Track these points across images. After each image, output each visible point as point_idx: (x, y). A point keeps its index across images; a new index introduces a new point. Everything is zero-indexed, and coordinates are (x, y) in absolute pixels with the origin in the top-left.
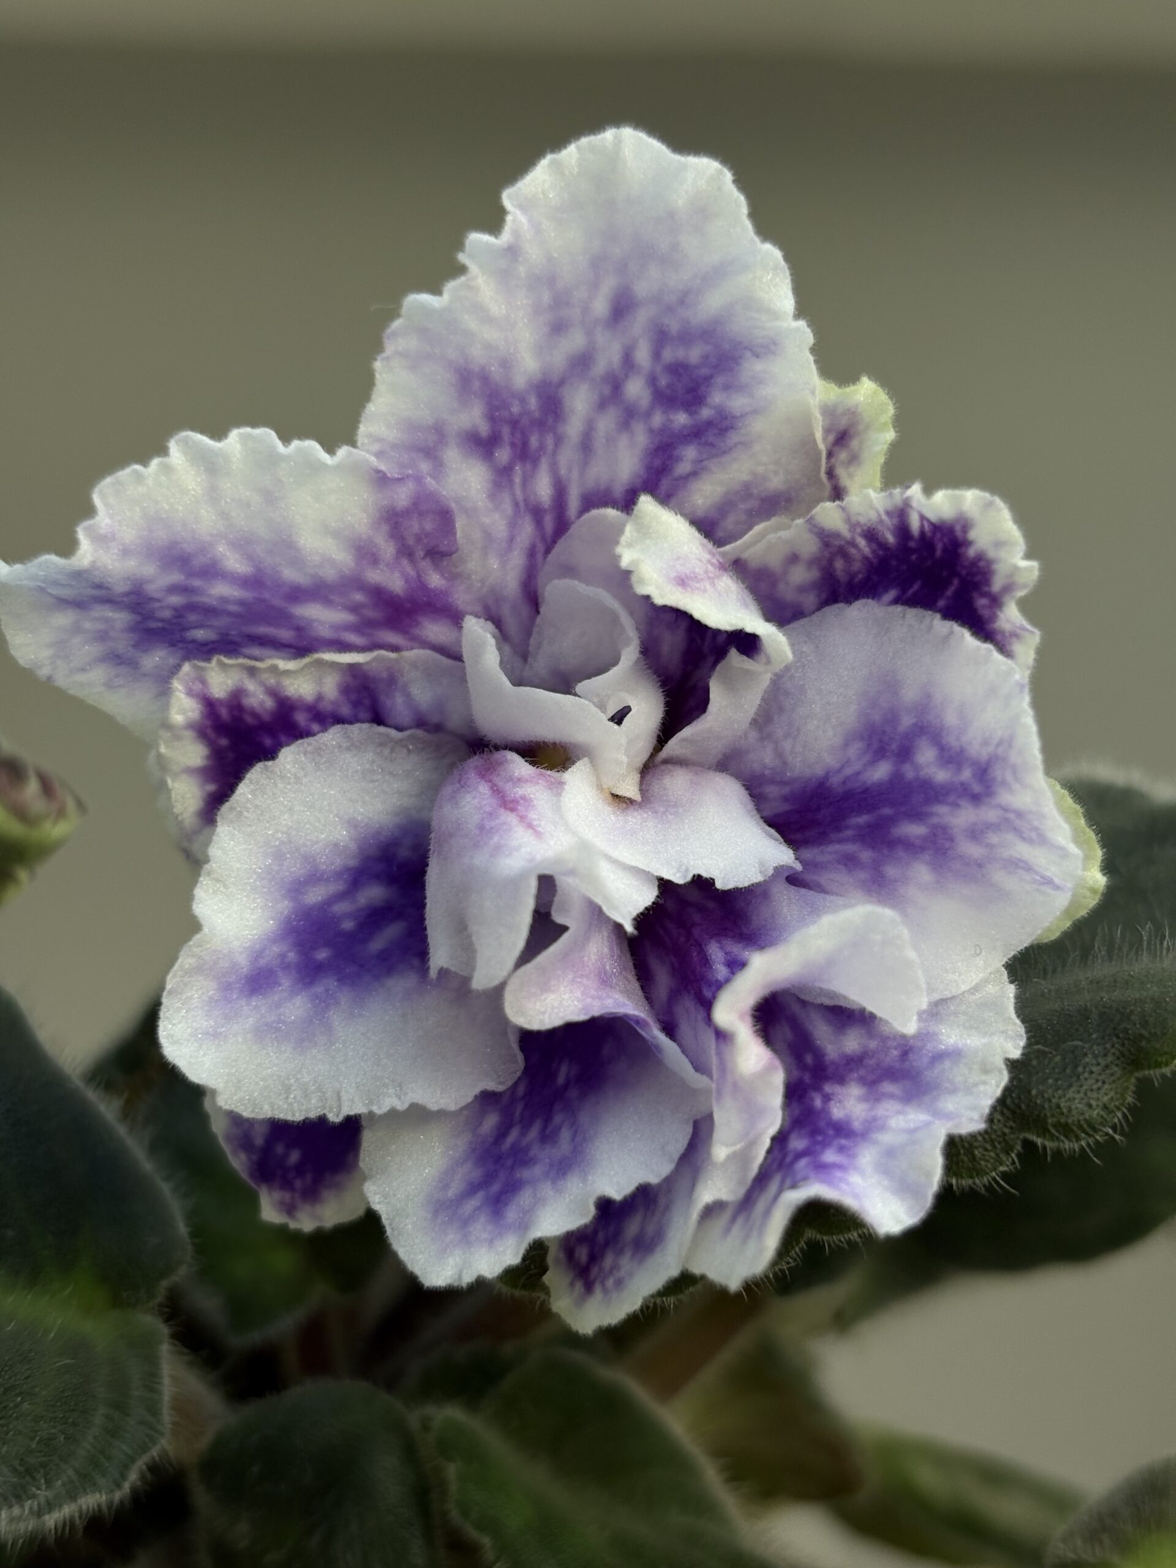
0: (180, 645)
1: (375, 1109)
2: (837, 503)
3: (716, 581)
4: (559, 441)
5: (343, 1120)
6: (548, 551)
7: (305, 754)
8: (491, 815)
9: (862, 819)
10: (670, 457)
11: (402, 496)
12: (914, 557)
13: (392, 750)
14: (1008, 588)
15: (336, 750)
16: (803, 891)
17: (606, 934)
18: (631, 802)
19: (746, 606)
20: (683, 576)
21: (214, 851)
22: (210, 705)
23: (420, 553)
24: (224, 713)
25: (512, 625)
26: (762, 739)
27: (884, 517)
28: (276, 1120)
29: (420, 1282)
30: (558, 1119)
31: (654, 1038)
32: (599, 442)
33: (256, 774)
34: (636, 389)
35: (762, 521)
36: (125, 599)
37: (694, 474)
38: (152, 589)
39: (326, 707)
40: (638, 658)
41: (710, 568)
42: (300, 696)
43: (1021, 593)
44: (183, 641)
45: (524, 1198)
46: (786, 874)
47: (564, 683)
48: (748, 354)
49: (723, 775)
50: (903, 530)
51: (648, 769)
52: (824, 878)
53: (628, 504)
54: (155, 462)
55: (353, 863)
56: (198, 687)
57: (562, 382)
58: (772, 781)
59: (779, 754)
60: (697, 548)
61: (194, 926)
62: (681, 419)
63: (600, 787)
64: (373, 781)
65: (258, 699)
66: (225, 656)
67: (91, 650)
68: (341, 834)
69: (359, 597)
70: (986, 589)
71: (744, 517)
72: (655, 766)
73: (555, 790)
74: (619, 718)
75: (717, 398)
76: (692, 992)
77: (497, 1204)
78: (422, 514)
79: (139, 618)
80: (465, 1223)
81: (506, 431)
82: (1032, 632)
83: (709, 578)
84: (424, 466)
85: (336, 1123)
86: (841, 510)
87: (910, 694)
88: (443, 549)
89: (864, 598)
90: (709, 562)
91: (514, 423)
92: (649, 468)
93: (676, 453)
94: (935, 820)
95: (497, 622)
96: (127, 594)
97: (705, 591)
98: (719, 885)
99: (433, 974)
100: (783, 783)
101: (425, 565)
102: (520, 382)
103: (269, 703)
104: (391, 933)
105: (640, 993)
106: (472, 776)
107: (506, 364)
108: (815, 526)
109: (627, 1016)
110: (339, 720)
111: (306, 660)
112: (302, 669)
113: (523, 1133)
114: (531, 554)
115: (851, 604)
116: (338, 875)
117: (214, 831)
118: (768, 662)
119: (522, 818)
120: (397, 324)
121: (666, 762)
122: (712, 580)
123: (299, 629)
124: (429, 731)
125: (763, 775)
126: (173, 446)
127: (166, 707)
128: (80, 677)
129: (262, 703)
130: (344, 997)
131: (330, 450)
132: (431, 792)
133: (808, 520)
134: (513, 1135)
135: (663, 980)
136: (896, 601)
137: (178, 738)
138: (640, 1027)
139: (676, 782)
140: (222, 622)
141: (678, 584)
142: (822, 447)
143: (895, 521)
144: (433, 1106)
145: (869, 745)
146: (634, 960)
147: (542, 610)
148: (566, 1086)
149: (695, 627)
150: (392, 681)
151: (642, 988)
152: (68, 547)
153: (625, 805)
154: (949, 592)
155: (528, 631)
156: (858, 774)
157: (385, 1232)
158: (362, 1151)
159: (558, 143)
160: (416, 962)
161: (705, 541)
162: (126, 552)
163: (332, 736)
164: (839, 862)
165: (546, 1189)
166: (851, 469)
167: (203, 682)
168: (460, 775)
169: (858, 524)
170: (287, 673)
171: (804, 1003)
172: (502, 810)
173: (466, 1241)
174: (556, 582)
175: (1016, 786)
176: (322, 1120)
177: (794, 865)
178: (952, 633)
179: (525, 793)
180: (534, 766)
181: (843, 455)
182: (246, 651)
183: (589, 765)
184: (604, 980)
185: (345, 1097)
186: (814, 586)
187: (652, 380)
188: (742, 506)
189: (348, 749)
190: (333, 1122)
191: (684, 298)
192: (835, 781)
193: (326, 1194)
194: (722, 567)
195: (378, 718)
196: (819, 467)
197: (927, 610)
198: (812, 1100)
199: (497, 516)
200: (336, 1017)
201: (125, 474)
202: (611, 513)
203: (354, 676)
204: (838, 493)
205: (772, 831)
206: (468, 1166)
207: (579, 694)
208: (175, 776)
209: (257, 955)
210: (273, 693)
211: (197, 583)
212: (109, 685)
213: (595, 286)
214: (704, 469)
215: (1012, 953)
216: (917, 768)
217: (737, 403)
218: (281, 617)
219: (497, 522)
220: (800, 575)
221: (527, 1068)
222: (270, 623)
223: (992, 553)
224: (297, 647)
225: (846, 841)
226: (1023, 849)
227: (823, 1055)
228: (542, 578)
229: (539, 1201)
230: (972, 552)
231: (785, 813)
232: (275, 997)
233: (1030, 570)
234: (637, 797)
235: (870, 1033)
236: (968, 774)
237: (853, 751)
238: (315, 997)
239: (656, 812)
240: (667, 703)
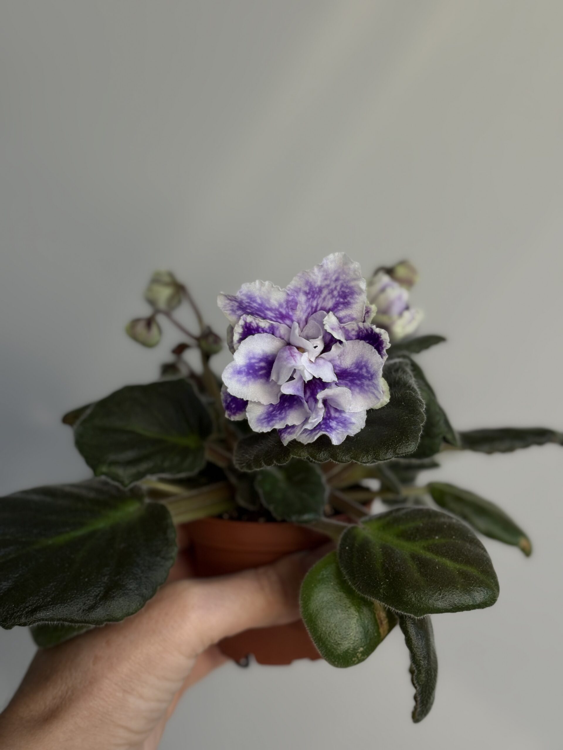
1: (253, 400)
2: (363, 323)
4: (320, 297)
5: (246, 400)
6: (312, 314)
7: (259, 336)
8: (289, 356)
9: (351, 378)
11: (291, 298)
12: (372, 337)
13: (274, 340)
14: (385, 347)
15: (264, 337)
16: (337, 386)
17: (301, 382)
18: (313, 362)
19: (342, 335)
20: (333, 328)
21: (239, 348)
22: (246, 323)
23: (290, 308)
24: (248, 325)
26: (338, 359)
27: (369, 329)
28: (236, 397)
29: (252, 430)
30: (283, 411)
31: (304, 401)
32: (326, 300)
33: (250, 338)
34: (335, 293)
35: (351, 321)
36: (239, 301)
37: (341, 310)
38: (244, 301)
39: (265, 329)
40: (321, 339)
41: (338, 328)
42: (262, 326)
43: (387, 348)
44: (245, 311)
45: (274, 422)
46: (335, 382)
47: (308, 339)
48: (356, 293)
49: (330, 363)
50: (372, 332)
51: (317, 358)
53: (328, 312)
54: (253, 283)
55: (261, 357)
57: (324, 288)
58: (338, 367)
59: (340, 362)
60: (336, 323)
61: (233, 360)
62: (342, 300)
63: (308, 358)
64: (269, 344)
65: (254, 325)
66: (251, 316)
67: (229, 308)
68: (261, 352)
69: (277, 312)
70: (381, 346)
71: (346, 320)
72: (319, 357)
73: (301, 356)
74: (315, 347)
75: (349, 299)
76: (313, 397)
77: (269, 422)
78: (292, 302)
79: (239, 305)
80: (263, 423)
81: (311, 293)
82: (386, 356)
84: (296, 294)
86: (363, 325)
87: (365, 359)
88: (294, 308)
89: (363, 340)
90: (338, 327)
91: (313, 292)
92: (334, 307)
93: (339, 305)
94: (362, 381)
95: (300, 325)
97: (336, 331)
98: (323, 380)
99: (270, 380)
100: (340, 368)
101: (290, 310)
102: (316, 286)
103: (256, 326)
104: (264, 372)
106: (288, 349)
107: (315, 283)
108: (359, 326)
109: (300, 397)
110: (266, 332)
111: (265, 320)
112: (263, 322)
113: (276, 412)
114: (309, 314)
115: (361, 341)
116: (258, 359)
117: (240, 344)
118: (343, 346)
119: (294, 359)
121: (321, 357)
122: (338, 330)
123: (265, 315)
124: (281, 339)
125: (337, 365)
126: (257, 281)
127: (238, 321)
128: (226, 312)
129: (255, 325)
130: (252, 380)
131: (281, 288)
132: (281, 350)
133: (358, 324)
134: (275, 412)
135: (308, 394)
136: (368, 343)
137: (239, 327)
138: (302, 400)
139: (321, 361)
140: (253, 310)
142: (364, 313)
143: (371, 330)
144: (262, 403)
145: (356, 366)
146: (305, 389)
147: (308, 324)
148: (286, 406)
149: (333, 337)
150: (278, 328)
151: (304, 395)
153: (311, 362)
154: (376, 344)
155: (304, 327)
156: (352, 370)
157: (248, 421)
158: (248, 407)
160: (266, 378)
161: (339, 322)
162: (243, 295)
163: (265, 334)
164: (345, 384)
165: (278, 421)
166: (367, 318)
167: (246, 319)
168: (285, 348)
169: (365, 328)
170: (261, 321)
171: (331, 406)
172: (291, 356)
173: (262, 426)
174: (312, 320)
175: (376, 380)
176: (243, 399)
177: (337, 381)
178: (375, 351)
179: (295, 354)
180: (298, 351)
181: (367, 315)
182: (255, 316)
183: (307, 354)
184: (299, 390)
185: (247, 396)
186: (356, 336)
187: (339, 292)
188: (347, 318)
189: (266, 338)
191: (349, 281)
192: (348, 370)
193: (237, 415)
194: (341, 328)
195: (273, 334)
196: (362, 317)
197: (372, 346)
198: (327, 421)
200: (250, 383)
201: (248, 283)
202: (325, 313)
203: (272, 326)
205: (335, 375)
206: (265, 415)
207: (310, 341)
208: (236, 333)
209: (240, 368)
210: (257, 324)
211: (251, 302)
212: (230, 314)
213: (334, 275)
214: (343, 310)
215: (368, 409)
216: (362, 372)
217: (352, 301)
218: (262, 312)
219: (305, 307)
220: (354, 333)
221: (280, 402)
222: (261, 312)
223: (384, 341)
224: (264, 318)
225: (347, 381)
226: (374, 391)
227: (332, 415)
228: (309, 319)
229: (276, 423)
230: (381, 339)
231: (338, 373)
232: (241, 376)
233: (389, 345)
234: (314, 362)
235: (340, 415)
236: (369, 375)
237: (353, 366)
238: (247, 378)
239: (316, 365)
240: (324, 347)
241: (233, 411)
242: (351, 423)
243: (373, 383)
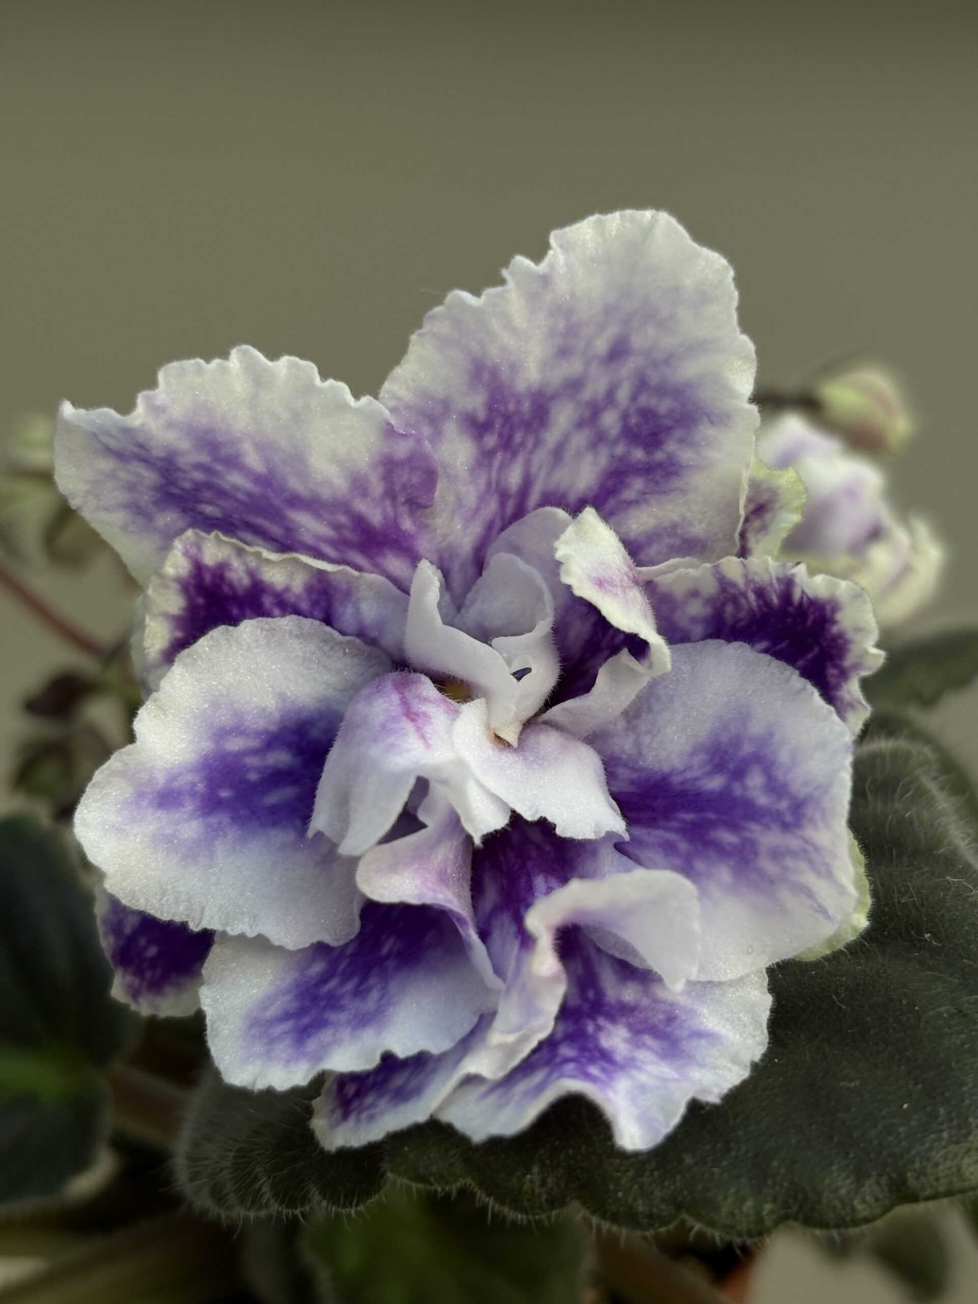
0: (190, 513)
1: (229, 929)
2: (741, 559)
3: (627, 590)
4: (538, 443)
5: (200, 931)
6: (503, 529)
7: (262, 630)
8: (394, 719)
9: (689, 817)
10: (621, 483)
11: (402, 449)
12: (789, 620)
13: (332, 648)
14: (856, 666)
15: (287, 635)
16: (625, 858)
17: (455, 843)
18: (508, 745)
19: (645, 616)
20: (602, 579)
21: (165, 684)
22: (198, 568)
23: (402, 499)
24: (208, 578)
25: (457, 579)
26: (627, 729)
27: (774, 581)
28: (147, 914)
29: (222, 1078)
30: (372, 981)
31: (468, 936)
32: (568, 455)
33: (218, 633)
34: (610, 420)
35: (679, 557)
36: (158, 463)
37: (635, 503)
38: (182, 461)
39: (290, 598)
40: (549, 632)
41: (625, 578)
42: (272, 583)
43: (865, 673)
44: (193, 510)
45: (325, 1035)
46: (615, 841)
47: (485, 635)
48: (705, 419)
49: (588, 747)
50: (786, 596)
51: (530, 724)
52: (644, 855)
53: (575, 510)
54: (216, 362)
55: (272, 728)
56: (193, 551)
57: (553, 397)
58: (626, 765)
59: (638, 745)
60: (619, 560)
61: (130, 737)
62: (639, 454)
63: (488, 726)
64: (309, 669)
65: (238, 575)
66: (223, 533)
67: (121, 496)
68: (271, 703)
69: (343, 519)
70: (838, 662)
71: (665, 550)
72: (536, 724)
73: (451, 715)
74: (520, 675)
75: (671, 446)
76: (512, 911)
77: (303, 1034)
78: (413, 469)
79: (163, 481)
80: (272, 1041)
81: (498, 423)
82: (866, 707)
83: (622, 586)
84: (426, 430)
85: (194, 931)
86: (742, 566)
87: (756, 728)
88: (422, 501)
89: (742, 641)
90: (626, 574)
91: (507, 418)
92: (602, 486)
93: (628, 480)
94: (747, 835)
95: (446, 574)
96: (162, 459)
97: (616, 595)
98: (559, 831)
99: (310, 833)
100: (634, 769)
101: (403, 510)
102: (521, 386)
103: (246, 581)
104: (285, 794)
105: (469, 900)
106: (389, 685)
107: (514, 367)
108: (719, 573)
109: (452, 912)
110: (296, 611)
111: (286, 556)
112: (281, 562)
113: (341, 984)
114: (489, 527)
115: (730, 643)
116: (258, 734)
117: (171, 668)
118: (651, 667)
119: (418, 729)
120: (438, 309)
121: (546, 723)
122: (624, 589)
123: (288, 529)
124: (366, 643)
125: (620, 758)
126: (234, 353)
127: (163, 560)
128: (104, 516)
129: (241, 579)
130: (233, 833)
131: (357, 396)
132: (352, 691)
133: (714, 566)
134: (332, 984)
135: (491, 895)
136: (766, 651)
137: (166, 587)
138: (460, 925)
139: (548, 741)
140: (228, 505)
141: (596, 584)
142: (742, 512)
143: (782, 587)
144: (275, 942)
145: (711, 759)
146: (473, 873)
147: (484, 574)
148: (387, 957)
149: (601, 623)
150: (348, 594)
151: (473, 897)
152: (126, 407)
153: (503, 746)
154: (809, 656)
155: (468, 587)
156: (696, 779)
157: (205, 1030)
158: (207, 961)
159: (607, 208)
160: (298, 822)
161: (628, 557)
162: (170, 425)
163: (287, 622)
164: (660, 844)
165: (346, 1033)
166: (759, 536)
167: (200, 549)
168: (380, 682)
169: (753, 581)
170: (268, 561)
171: (599, 950)
172: (405, 718)
173: (268, 1056)
174: (502, 554)
175: (818, 824)
176: (184, 926)
177: (623, 835)
178: (804, 689)
179: (427, 710)
180: (440, 692)
181: (756, 524)
182: (243, 534)
183: (484, 705)
184: (443, 878)
185: (207, 912)
186: (706, 621)
187: (625, 417)
188: (667, 540)
189: (297, 637)
190: (191, 930)
191: (669, 359)
192: (676, 780)
193: (168, 989)
194: (636, 582)
195: (328, 620)
196: (735, 529)
197: (789, 665)
198: (583, 1026)
199: (471, 488)
200: (221, 848)
201: (190, 364)
202: (561, 513)
203: (320, 581)
204: (744, 552)
205: (614, 803)
206: (289, 997)
207: (493, 646)
208: (154, 616)
209: (172, 778)
210: (252, 574)
211: (219, 467)
212: (124, 529)
213: (602, 327)
214: (646, 501)
215: (777, 960)
216: (745, 788)
217: (686, 456)
218: (276, 515)
219: (470, 493)
220: (696, 608)
221: (360, 934)
222: (266, 518)
223: (850, 635)
224: (282, 544)
225: (671, 830)
226: (810, 879)
227: (604, 995)
228: (491, 549)
229: (336, 1042)
230: (835, 630)
231: (628, 793)
232: (176, 815)
233: (878, 656)
234: (515, 743)
235: (646, 992)
236: (783, 805)
237: (697, 760)
238: (209, 826)
239: (526, 759)
240: (561, 677)
241: (148, 974)
242: (699, 1035)
243: (806, 841)
